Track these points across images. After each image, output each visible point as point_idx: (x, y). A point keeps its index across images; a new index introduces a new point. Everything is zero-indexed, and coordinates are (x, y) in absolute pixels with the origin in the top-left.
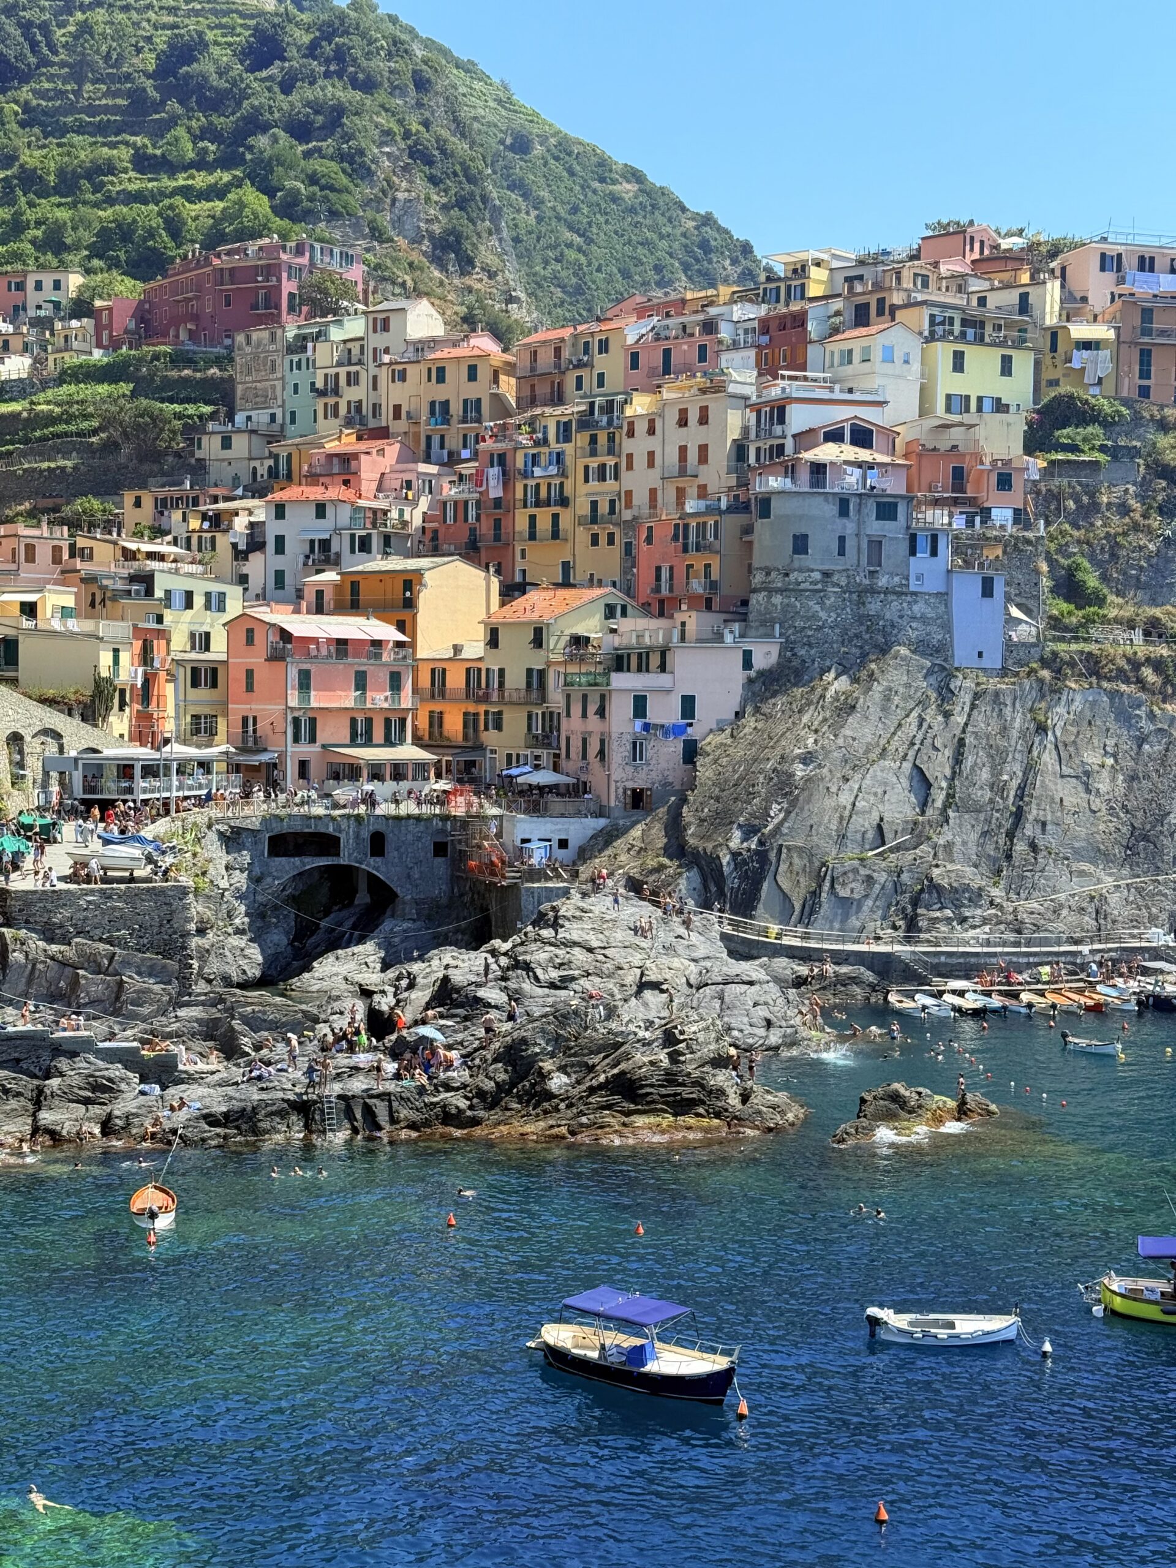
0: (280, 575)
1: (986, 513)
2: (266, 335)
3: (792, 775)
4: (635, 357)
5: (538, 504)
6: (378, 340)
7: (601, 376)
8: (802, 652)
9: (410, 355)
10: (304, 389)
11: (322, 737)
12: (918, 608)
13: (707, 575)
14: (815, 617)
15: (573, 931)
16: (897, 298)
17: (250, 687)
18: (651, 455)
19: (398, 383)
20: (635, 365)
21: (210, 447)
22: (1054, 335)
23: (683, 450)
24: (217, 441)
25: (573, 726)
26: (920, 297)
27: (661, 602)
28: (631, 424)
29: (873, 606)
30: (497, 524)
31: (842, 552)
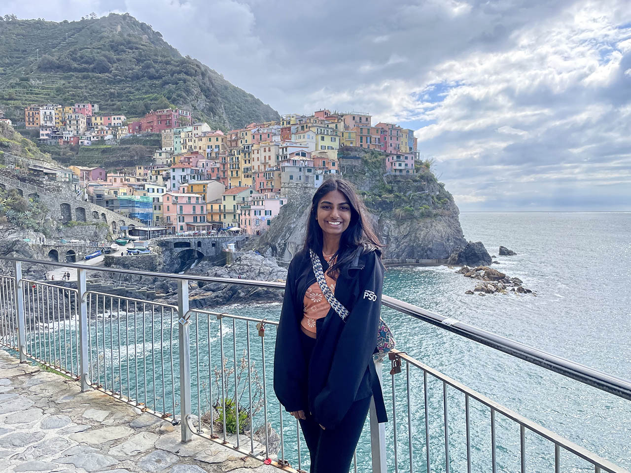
0: (174, 184)
1: (330, 171)
2: (169, 130)
4: (254, 136)
5: (233, 168)
6: (195, 132)
7: (246, 140)
8: (292, 201)
9: (203, 136)
10: (178, 142)
11: (185, 221)
13: (271, 184)
14: (295, 193)
15: (245, 262)
16: (310, 125)
17: (168, 210)
18: (258, 158)
19: (200, 141)
20: (254, 138)
21: (156, 156)
22: (343, 133)
23: (265, 157)
24: (158, 154)
25: (243, 217)
26: (315, 125)
27: (261, 190)
28: (253, 151)
30: (224, 173)
31: (300, 179)
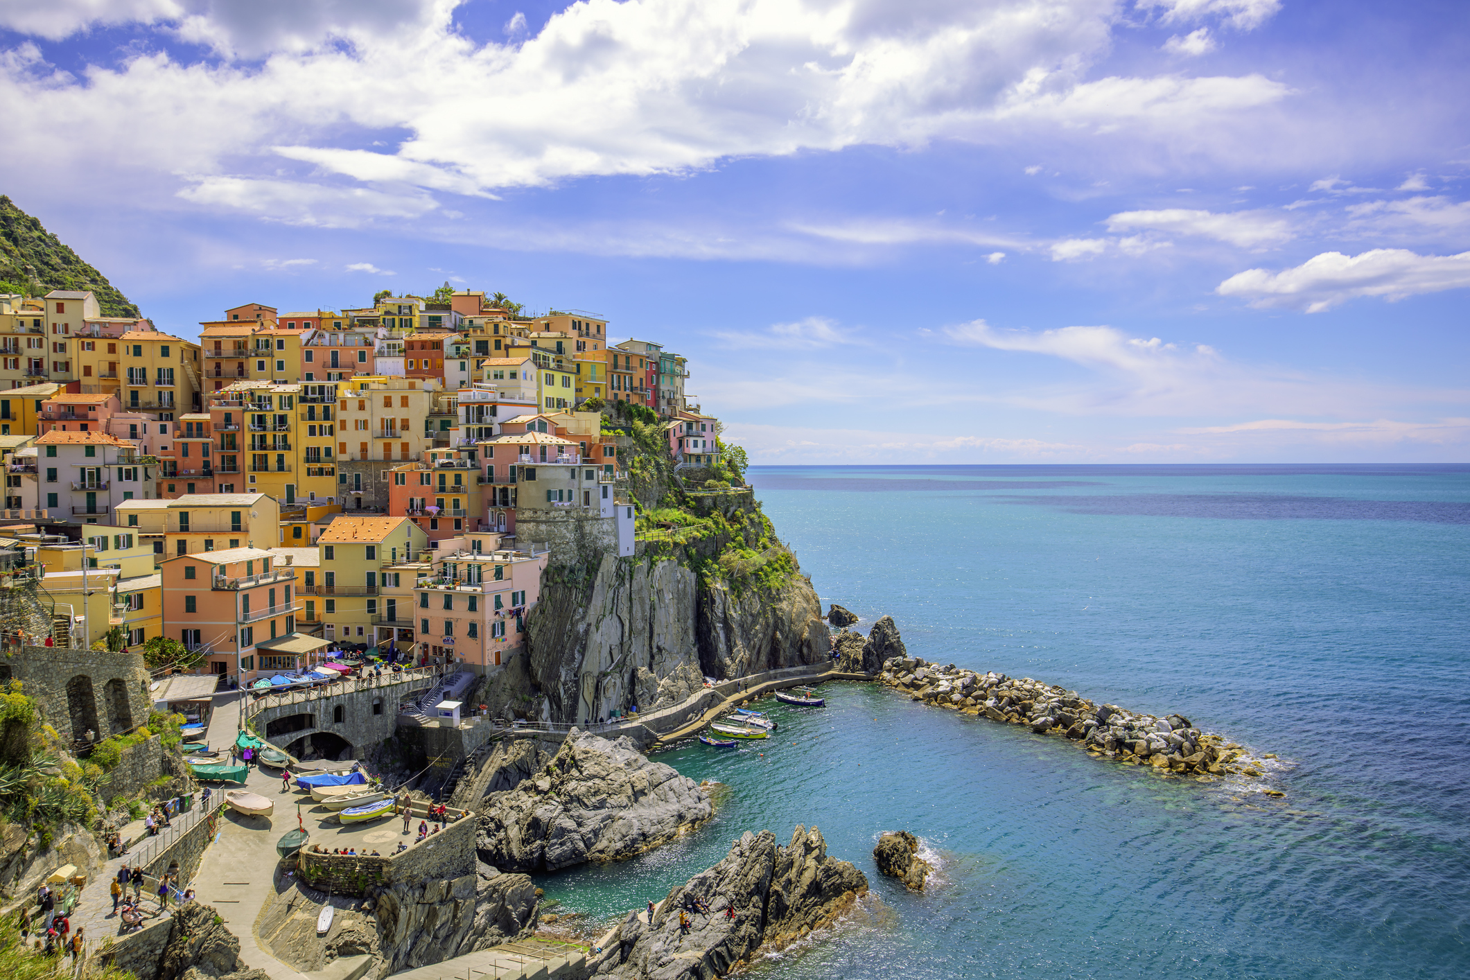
3: (578, 632)
5: (265, 448)
7: (280, 363)
8: (560, 557)
11: (256, 640)
12: (605, 527)
13: (456, 506)
16: (507, 341)
17: (191, 610)
18: (362, 422)
19: (88, 352)
20: (309, 358)
22: (578, 366)
23: (390, 420)
25: (431, 614)
28: (343, 403)
29: (587, 529)
30: (230, 460)
31: (571, 499)
